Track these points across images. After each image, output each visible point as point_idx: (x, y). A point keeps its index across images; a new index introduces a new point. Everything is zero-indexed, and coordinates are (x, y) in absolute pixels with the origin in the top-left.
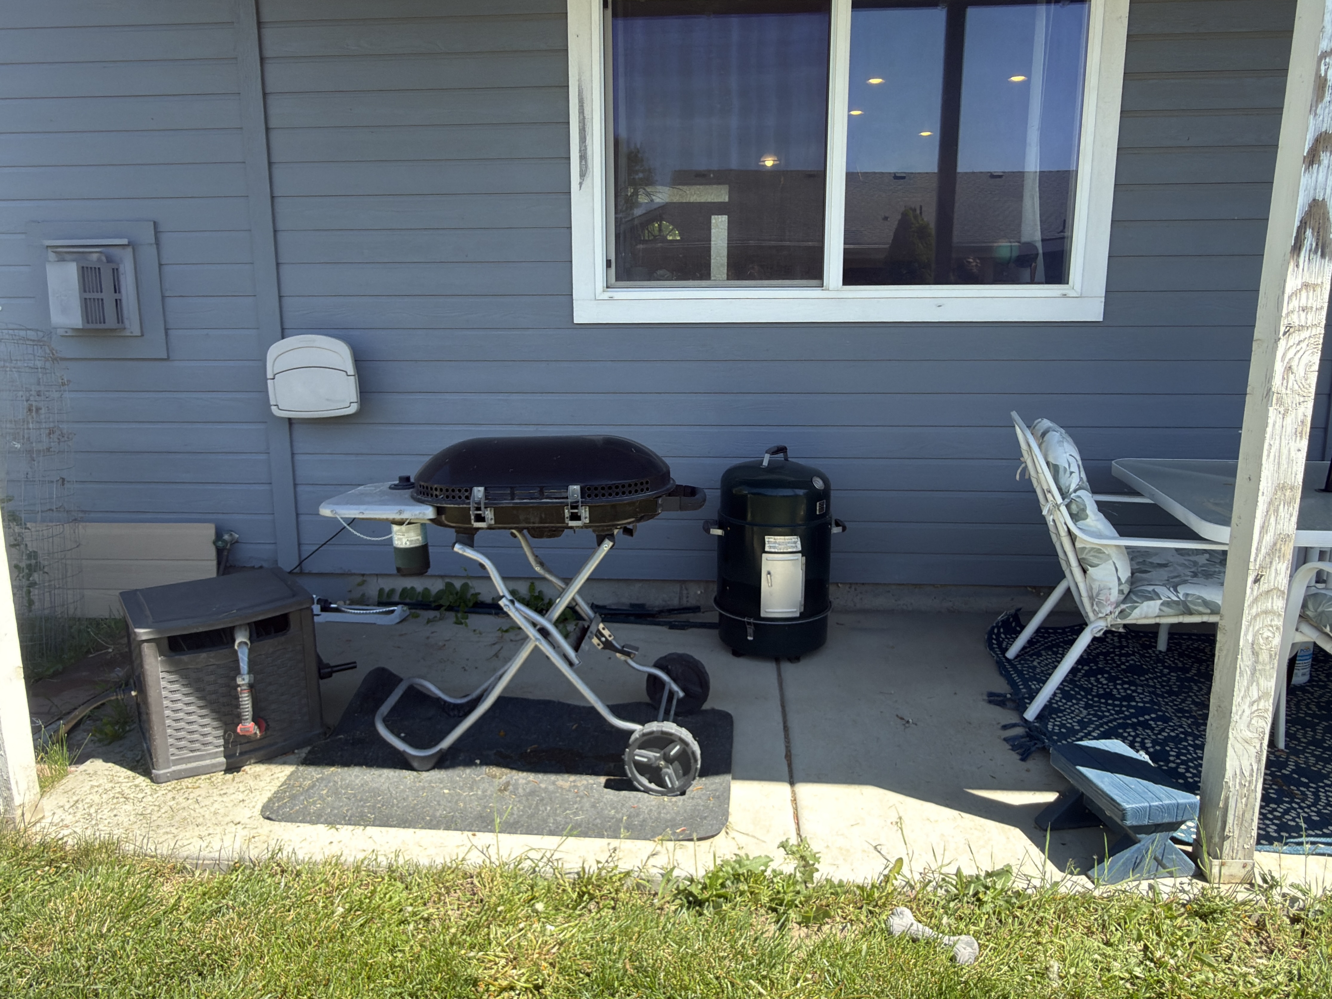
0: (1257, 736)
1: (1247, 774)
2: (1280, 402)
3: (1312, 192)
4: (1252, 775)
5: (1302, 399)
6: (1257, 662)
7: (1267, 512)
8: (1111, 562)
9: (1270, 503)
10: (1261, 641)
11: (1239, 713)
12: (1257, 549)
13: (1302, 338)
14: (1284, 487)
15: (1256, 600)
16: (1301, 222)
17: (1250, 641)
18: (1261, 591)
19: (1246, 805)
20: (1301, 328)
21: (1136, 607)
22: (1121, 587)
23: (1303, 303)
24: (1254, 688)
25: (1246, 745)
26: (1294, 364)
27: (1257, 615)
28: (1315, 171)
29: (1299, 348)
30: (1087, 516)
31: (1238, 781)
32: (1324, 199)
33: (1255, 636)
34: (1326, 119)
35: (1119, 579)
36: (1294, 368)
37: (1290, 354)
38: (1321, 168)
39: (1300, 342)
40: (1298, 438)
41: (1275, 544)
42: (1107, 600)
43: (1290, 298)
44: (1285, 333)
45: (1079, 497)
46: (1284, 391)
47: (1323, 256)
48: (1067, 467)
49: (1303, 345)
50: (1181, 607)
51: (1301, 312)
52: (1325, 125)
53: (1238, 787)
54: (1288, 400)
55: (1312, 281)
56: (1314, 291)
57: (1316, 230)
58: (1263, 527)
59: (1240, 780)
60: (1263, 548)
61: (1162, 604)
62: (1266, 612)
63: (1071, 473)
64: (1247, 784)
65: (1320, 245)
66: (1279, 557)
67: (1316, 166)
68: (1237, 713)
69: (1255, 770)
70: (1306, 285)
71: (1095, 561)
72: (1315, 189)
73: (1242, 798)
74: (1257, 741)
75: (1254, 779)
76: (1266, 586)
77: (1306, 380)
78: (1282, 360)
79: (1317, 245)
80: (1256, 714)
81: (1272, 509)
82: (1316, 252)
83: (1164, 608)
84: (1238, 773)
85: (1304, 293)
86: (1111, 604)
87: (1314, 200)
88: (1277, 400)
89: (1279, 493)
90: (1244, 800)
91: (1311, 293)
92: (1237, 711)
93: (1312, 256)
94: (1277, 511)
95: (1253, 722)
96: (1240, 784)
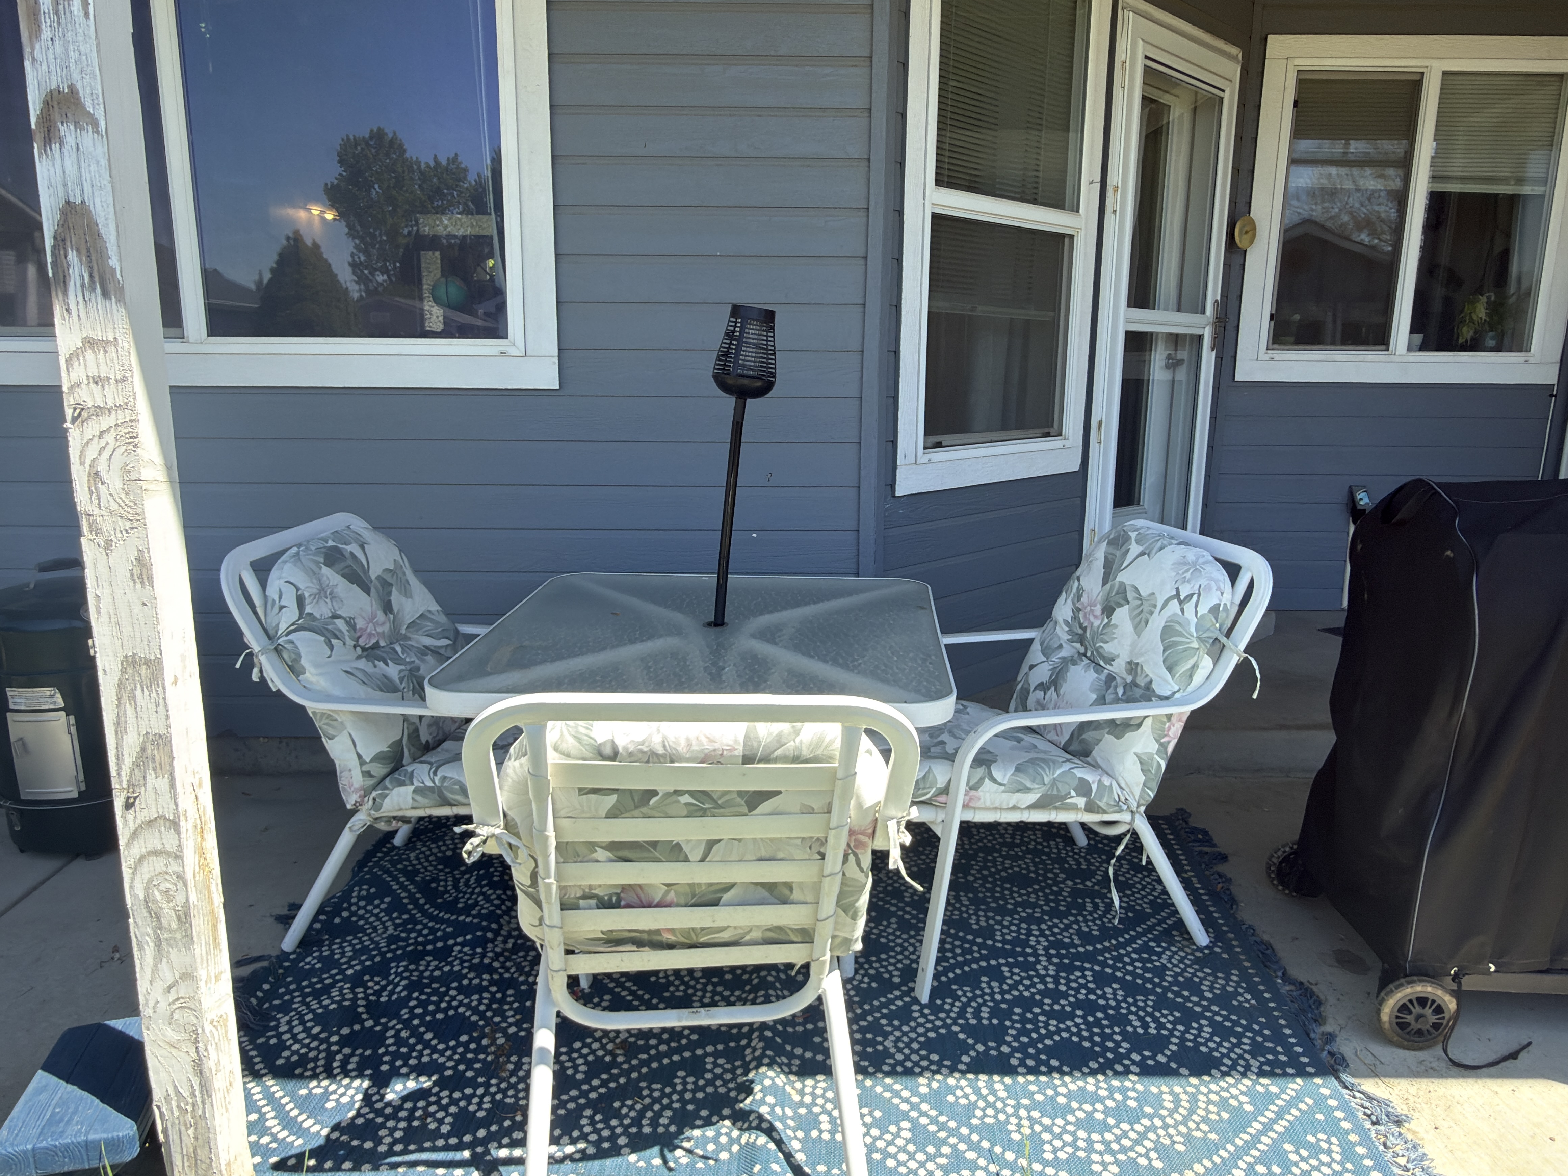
0: (187, 1036)
1: (186, 1093)
2: (95, 529)
3: (61, 189)
4: (193, 1094)
5: (128, 525)
6: (160, 927)
7: (119, 700)
8: (345, 733)
9: (120, 686)
10: (158, 896)
11: (151, 1004)
12: (118, 759)
13: (104, 427)
14: (134, 662)
15: (134, 835)
16: (55, 238)
17: (142, 896)
18: (139, 822)
19: (196, 1138)
20: (99, 411)
21: (386, 796)
22: (365, 768)
23: (93, 371)
24: (164, 966)
25: (174, 1051)
26: (102, 467)
27: (142, 859)
28: (57, 155)
29: (103, 443)
30: (303, 668)
31: (174, 1104)
32: (83, 202)
33: (147, 889)
34: (52, 68)
35: (359, 757)
36: (103, 474)
37: (91, 453)
38: (65, 150)
39: (102, 433)
40: (139, 585)
41: (143, 749)
42: (351, 785)
43: (68, 361)
44: (74, 420)
45: (292, 642)
46: (96, 511)
47: (105, 294)
48: (277, 598)
49: (110, 438)
50: (436, 796)
51: (93, 386)
52: (54, 78)
53: (176, 1114)
54: (106, 526)
55: (98, 335)
56: (105, 352)
57: (84, 252)
58: (118, 724)
59: (178, 1102)
60: (126, 756)
61: (414, 791)
62: (155, 853)
63: (281, 608)
64: (189, 1108)
65: (97, 279)
66: (154, 769)
67: (56, 147)
68: (146, 1004)
69: (197, 1087)
70: (90, 343)
71: (331, 732)
72: (65, 185)
73: (187, 1129)
74: (189, 1045)
75: (199, 1099)
76: (145, 812)
77: (127, 494)
78: (82, 463)
79: (91, 276)
80: (177, 1004)
81: (125, 696)
82: (93, 289)
83: (418, 798)
84: (172, 1095)
85: (89, 354)
86: (356, 791)
87: (68, 203)
88: (90, 526)
89: (130, 671)
90: (191, 1131)
91: (101, 356)
92: (147, 1001)
93: (87, 294)
94: (133, 698)
95: (176, 1016)
96: (179, 1107)
